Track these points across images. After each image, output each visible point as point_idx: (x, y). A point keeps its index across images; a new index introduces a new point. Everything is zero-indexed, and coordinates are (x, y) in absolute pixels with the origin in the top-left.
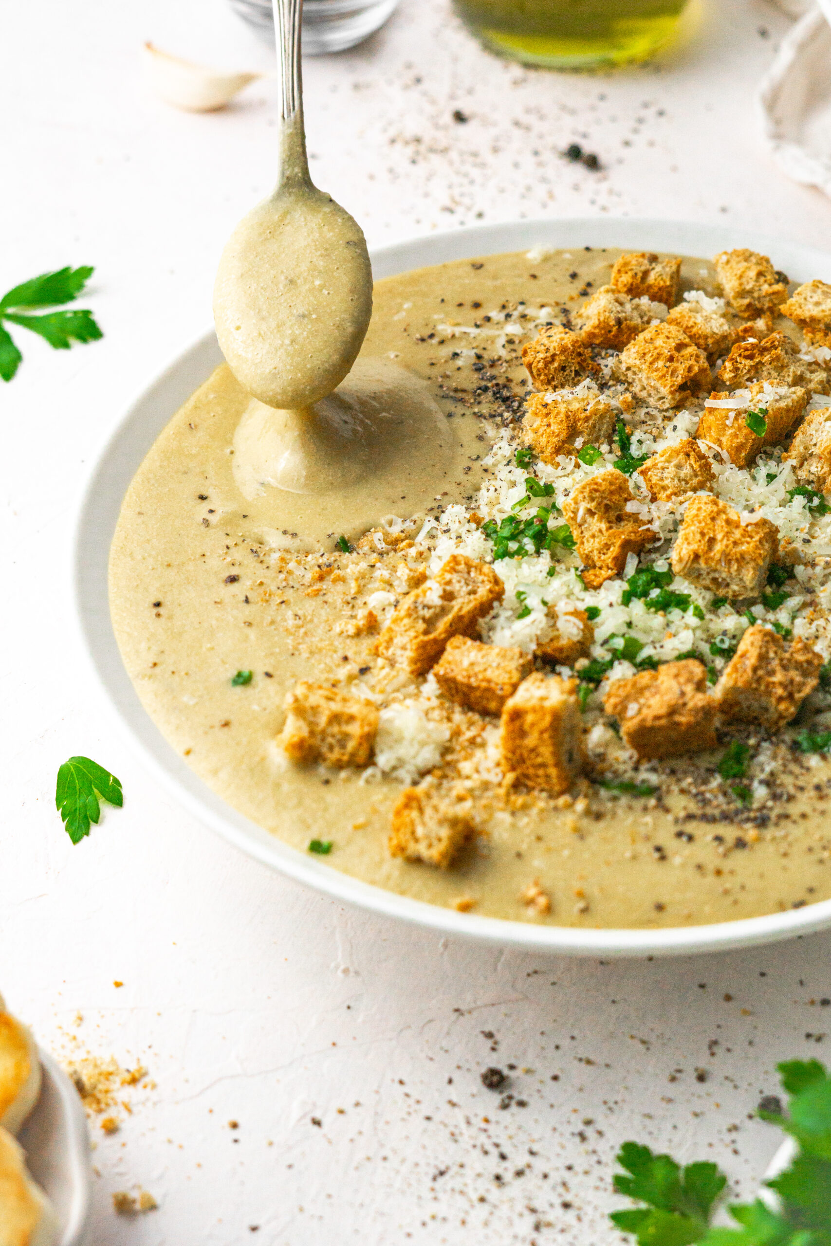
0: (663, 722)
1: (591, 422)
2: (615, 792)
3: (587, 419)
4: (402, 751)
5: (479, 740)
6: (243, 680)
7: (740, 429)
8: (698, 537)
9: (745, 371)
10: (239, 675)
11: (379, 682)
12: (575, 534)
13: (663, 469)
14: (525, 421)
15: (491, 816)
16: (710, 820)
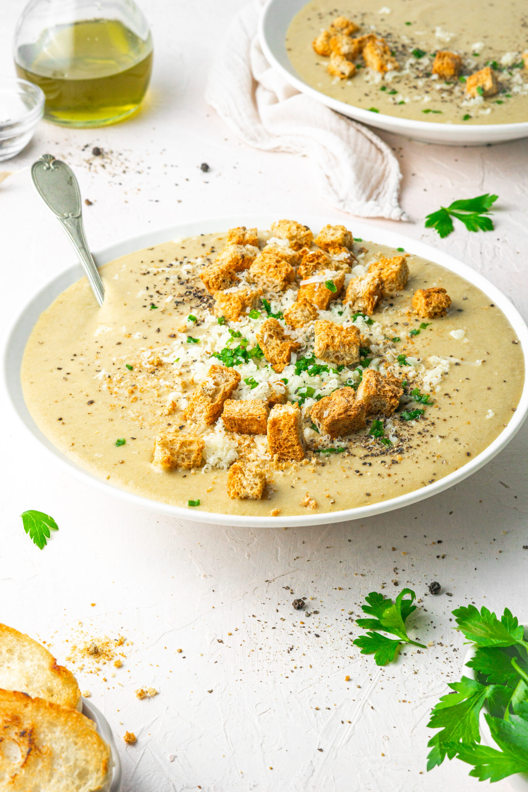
0: (343, 416)
1: (251, 300)
2: (327, 453)
3: (249, 299)
4: (219, 454)
5: (252, 445)
6: (121, 443)
7: (322, 291)
8: (326, 337)
9: (311, 269)
10: (119, 441)
11: (192, 430)
12: (263, 349)
13: (295, 313)
14: (215, 306)
15: (272, 474)
16: (376, 455)
